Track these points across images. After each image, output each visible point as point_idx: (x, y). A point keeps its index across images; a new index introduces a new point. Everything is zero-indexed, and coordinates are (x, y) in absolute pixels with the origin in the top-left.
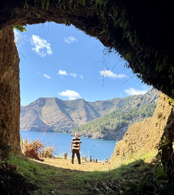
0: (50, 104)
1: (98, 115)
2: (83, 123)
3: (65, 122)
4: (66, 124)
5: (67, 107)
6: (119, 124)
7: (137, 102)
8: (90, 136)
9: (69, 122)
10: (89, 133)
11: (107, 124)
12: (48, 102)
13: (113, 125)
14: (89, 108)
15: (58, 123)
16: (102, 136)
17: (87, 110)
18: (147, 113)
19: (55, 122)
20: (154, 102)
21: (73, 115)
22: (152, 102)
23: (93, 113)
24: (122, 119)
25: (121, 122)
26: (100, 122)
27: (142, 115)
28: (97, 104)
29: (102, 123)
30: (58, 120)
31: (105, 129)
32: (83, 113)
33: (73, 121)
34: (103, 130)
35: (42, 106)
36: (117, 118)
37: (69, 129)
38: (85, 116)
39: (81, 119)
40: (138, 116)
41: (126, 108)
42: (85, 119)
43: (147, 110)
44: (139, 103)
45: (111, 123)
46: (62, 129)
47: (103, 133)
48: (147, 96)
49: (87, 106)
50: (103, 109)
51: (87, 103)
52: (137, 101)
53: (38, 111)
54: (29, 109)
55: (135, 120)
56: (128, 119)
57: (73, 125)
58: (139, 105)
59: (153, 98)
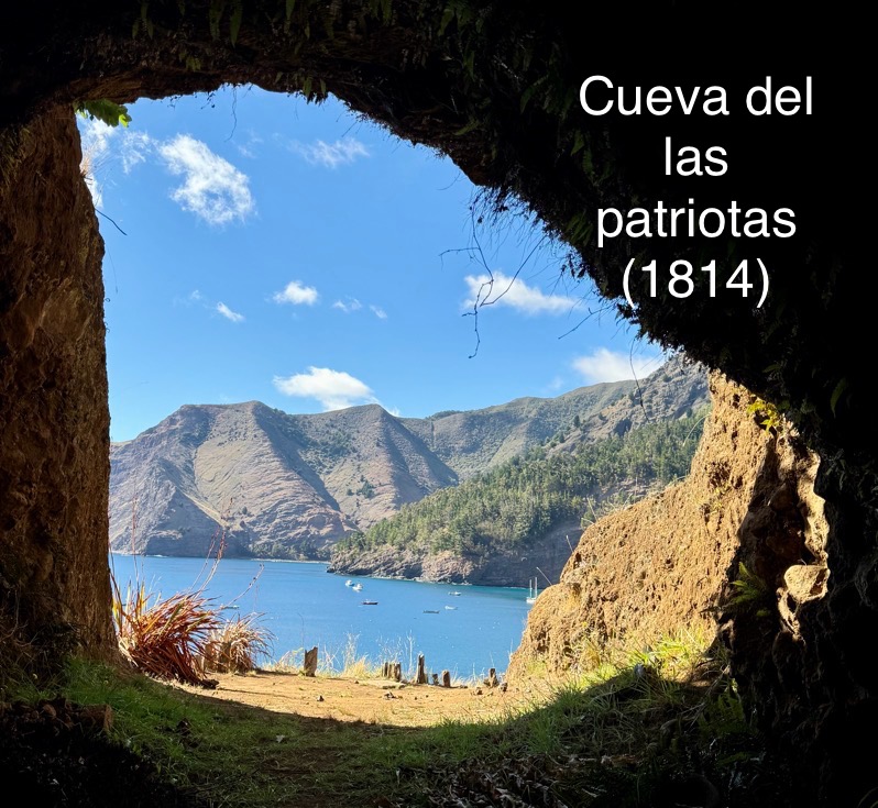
0: (233, 434)
1: (445, 477)
2: (377, 511)
3: (301, 509)
4: (305, 517)
5: (306, 444)
6: (538, 512)
7: (615, 413)
8: (412, 572)
9: (315, 511)
10: (408, 556)
11: (485, 515)
12: (220, 426)
13: (511, 519)
14: (406, 448)
15: (269, 516)
16: (467, 569)
17: (395, 455)
18: (662, 460)
19: (255, 512)
20: (690, 414)
21: (338, 478)
22: (680, 413)
23: (425, 469)
24: (551, 491)
25: (546, 504)
26: (457, 507)
27: (637, 471)
28: (440, 427)
29: (463, 513)
30: (267, 504)
31: (477, 539)
32: (378, 469)
33: (336, 506)
34: (468, 541)
35: (198, 441)
36: (529, 488)
37: (320, 539)
38: (386, 479)
39: (370, 496)
40: (623, 475)
41: (568, 443)
42: (388, 495)
43: (659, 450)
44: (623, 416)
45: (504, 509)
46: (290, 542)
47: (468, 554)
48: (660, 384)
49: (396, 436)
50: (466, 450)
51: (397, 423)
52: (615, 409)
53: (179, 463)
54: (139, 459)
55: (610, 492)
56: (579, 491)
57: (337, 523)
58: (623, 427)
59: (685, 395)
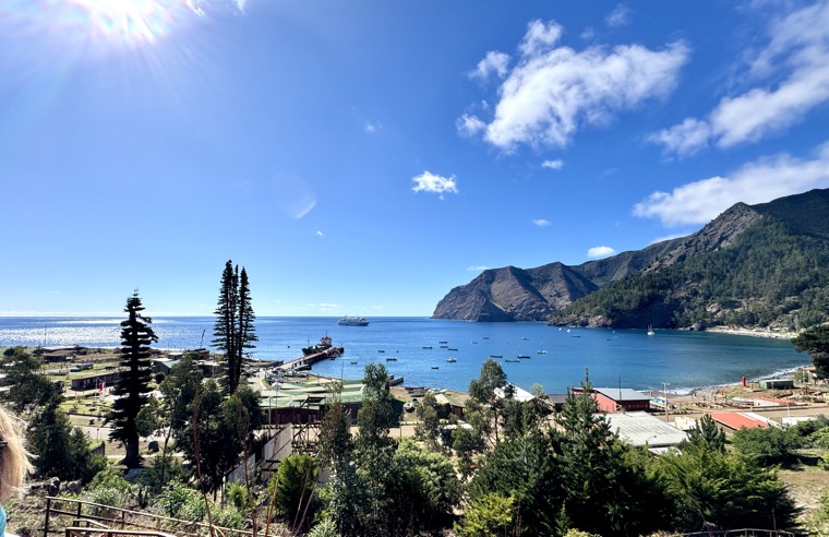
0: (503, 279)
1: (593, 288)
2: (564, 302)
3: (532, 303)
4: (534, 306)
5: (531, 280)
6: (642, 298)
7: (676, 253)
8: (584, 324)
9: (538, 304)
10: (582, 318)
11: (616, 301)
12: (499, 275)
13: (629, 301)
14: (572, 277)
15: (520, 306)
16: (610, 322)
17: (568, 280)
18: (707, 270)
19: (515, 305)
20: (720, 249)
21: (546, 291)
22: (714, 248)
23: (582, 284)
24: (648, 288)
25: (646, 294)
26: (602, 298)
27: (693, 276)
28: (587, 268)
29: (605, 301)
30: (519, 302)
31: (613, 310)
32: (561, 285)
33: (546, 301)
34: (609, 311)
35: (491, 282)
36: (637, 288)
37: (541, 314)
38: (565, 290)
39: (559, 296)
40: (686, 279)
41: (653, 268)
42: (567, 297)
43: (705, 266)
44: (682, 253)
45: (625, 297)
46: (529, 315)
47: (609, 317)
48: (703, 239)
49: (568, 274)
50: (599, 276)
51: (568, 267)
52: (677, 251)
53: (486, 290)
54: (472, 290)
55: (679, 287)
56: (663, 287)
57: (547, 307)
58: (682, 258)
59: (716, 240)
